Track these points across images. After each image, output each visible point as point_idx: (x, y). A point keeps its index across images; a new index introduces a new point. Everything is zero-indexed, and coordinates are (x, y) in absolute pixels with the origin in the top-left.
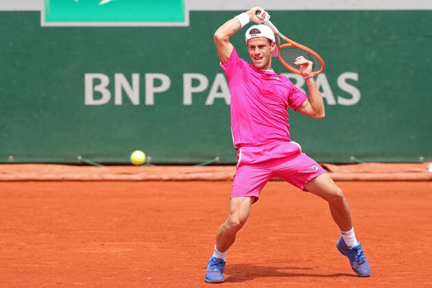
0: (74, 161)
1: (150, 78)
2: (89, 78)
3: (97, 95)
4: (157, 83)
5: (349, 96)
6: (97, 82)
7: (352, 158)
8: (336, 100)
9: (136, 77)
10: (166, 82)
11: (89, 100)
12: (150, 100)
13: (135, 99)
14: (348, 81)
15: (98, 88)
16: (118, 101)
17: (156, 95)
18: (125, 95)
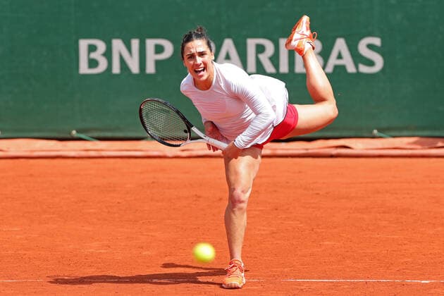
0: (68, 136)
1: (151, 44)
2: (84, 44)
3: (93, 63)
4: (159, 49)
5: (370, 63)
6: (92, 48)
7: (375, 132)
8: (357, 67)
9: (135, 43)
10: (169, 49)
11: (84, 69)
12: (150, 69)
13: (134, 68)
14: (370, 47)
15: (93, 55)
16: (116, 69)
17: (158, 63)
18: (123, 62)
